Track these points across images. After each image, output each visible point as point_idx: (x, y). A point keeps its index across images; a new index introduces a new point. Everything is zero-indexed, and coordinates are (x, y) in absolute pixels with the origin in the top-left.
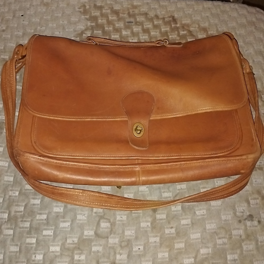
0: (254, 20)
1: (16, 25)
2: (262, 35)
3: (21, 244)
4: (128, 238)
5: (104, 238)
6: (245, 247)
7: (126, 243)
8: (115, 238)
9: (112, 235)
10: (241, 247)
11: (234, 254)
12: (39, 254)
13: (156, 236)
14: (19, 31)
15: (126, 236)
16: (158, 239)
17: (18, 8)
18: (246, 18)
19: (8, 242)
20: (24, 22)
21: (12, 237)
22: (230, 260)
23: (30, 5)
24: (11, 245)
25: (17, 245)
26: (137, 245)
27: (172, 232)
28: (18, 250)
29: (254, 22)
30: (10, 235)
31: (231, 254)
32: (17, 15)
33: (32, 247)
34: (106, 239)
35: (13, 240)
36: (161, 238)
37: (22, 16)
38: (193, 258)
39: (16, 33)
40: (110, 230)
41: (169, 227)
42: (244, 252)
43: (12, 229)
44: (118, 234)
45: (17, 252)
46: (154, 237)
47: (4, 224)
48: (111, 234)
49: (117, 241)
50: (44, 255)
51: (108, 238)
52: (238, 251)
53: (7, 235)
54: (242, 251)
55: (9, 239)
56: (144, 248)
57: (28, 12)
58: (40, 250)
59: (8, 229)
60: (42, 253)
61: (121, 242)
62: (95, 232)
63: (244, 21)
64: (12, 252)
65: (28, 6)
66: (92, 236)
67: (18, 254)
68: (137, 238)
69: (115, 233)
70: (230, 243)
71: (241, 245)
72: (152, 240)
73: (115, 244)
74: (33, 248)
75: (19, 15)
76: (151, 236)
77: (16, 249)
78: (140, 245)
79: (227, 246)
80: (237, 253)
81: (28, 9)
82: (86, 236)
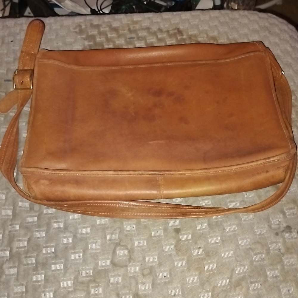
0: (267, 24)
1: (5, 52)
2: (277, 39)
3: (27, 283)
4: (150, 265)
5: (122, 267)
6: (286, 261)
7: (148, 271)
8: (135, 266)
9: (131, 264)
10: (281, 262)
11: (274, 270)
12: (49, 292)
13: (183, 259)
14: (9, 57)
15: (148, 263)
16: (185, 263)
17: (6, 34)
18: (258, 23)
19: (12, 282)
20: (15, 48)
21: (16, 276)
22: (271, 278)
23: (20, 30)
24: (15, 285)
25: (22, 285)
26: (162, 272)
27: (200, 253)
28: (24, 290)
29: (267, 27)
30: (13, 275)
31: (271, 270)
32: (6, 41)
33: (40, 285)
34: (125, 268)
35: (17, 279)
36: (188, 261)
37: (12, 41)
38: (228, 278)
39: (6, 60)
40: (128, 257)
41: (197, 248)
42: (286, 267)
43: (15, 267)
44: (139, 262)
45: (23, 292)
46: (180, 260)
47: (6, 262)
48: (130, 262)
49: (137, 269)
50: (55, 292)
51: (127, 266)
52: (279, 267)
53: (10, 275)
54: (283, 266)
55: (13, 279)
56: (170, 274)
57: (18, 37)
58: (50, 287)
59: (11, 267)
60: (52, 291)
61: (143, 270)
62: (111, 262)
63: (256, 27)
64: (17, 293)
65: (18, 31)
66: (108, 266)
67: (24, 295)
68: (160, 264)
69: (134, 261)
70: (268, 259)
71: (281, 259)
72: (178, 264)
73: (136, 272)
74: (42, 286)
75: (9, 41)
76: (177, 260)
77: (21, 289)
78: (165, 271)
79: (265, 262)
80: (277, 269)
81: (18, 34)
82: (102, 266)
